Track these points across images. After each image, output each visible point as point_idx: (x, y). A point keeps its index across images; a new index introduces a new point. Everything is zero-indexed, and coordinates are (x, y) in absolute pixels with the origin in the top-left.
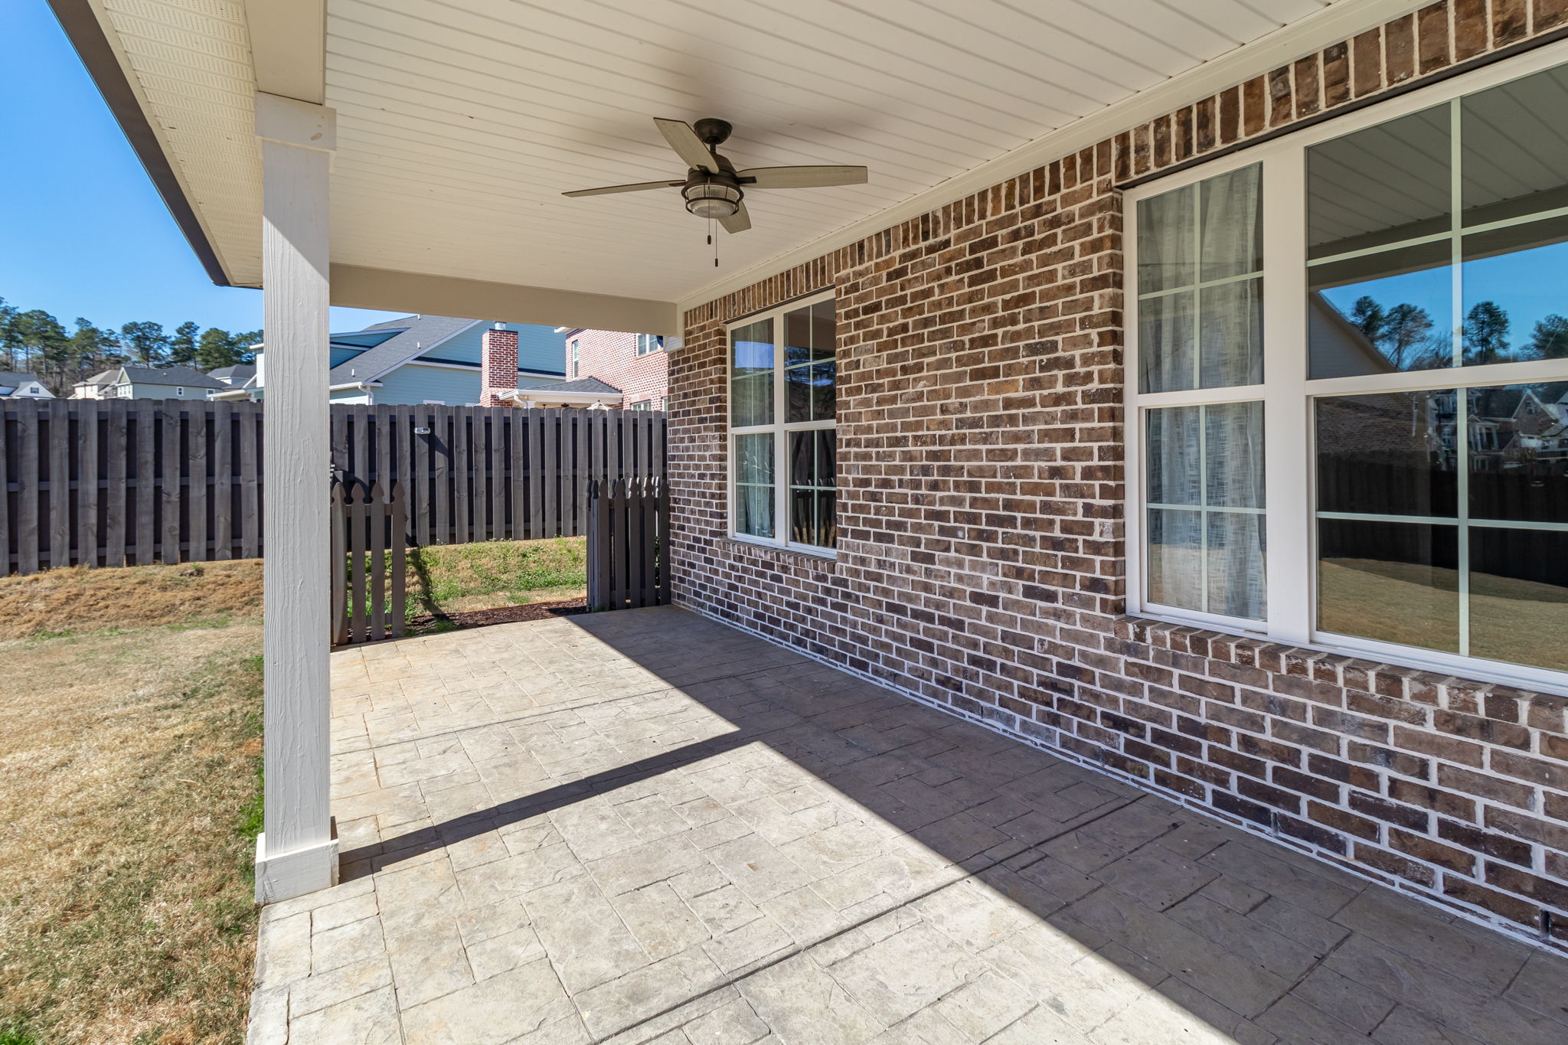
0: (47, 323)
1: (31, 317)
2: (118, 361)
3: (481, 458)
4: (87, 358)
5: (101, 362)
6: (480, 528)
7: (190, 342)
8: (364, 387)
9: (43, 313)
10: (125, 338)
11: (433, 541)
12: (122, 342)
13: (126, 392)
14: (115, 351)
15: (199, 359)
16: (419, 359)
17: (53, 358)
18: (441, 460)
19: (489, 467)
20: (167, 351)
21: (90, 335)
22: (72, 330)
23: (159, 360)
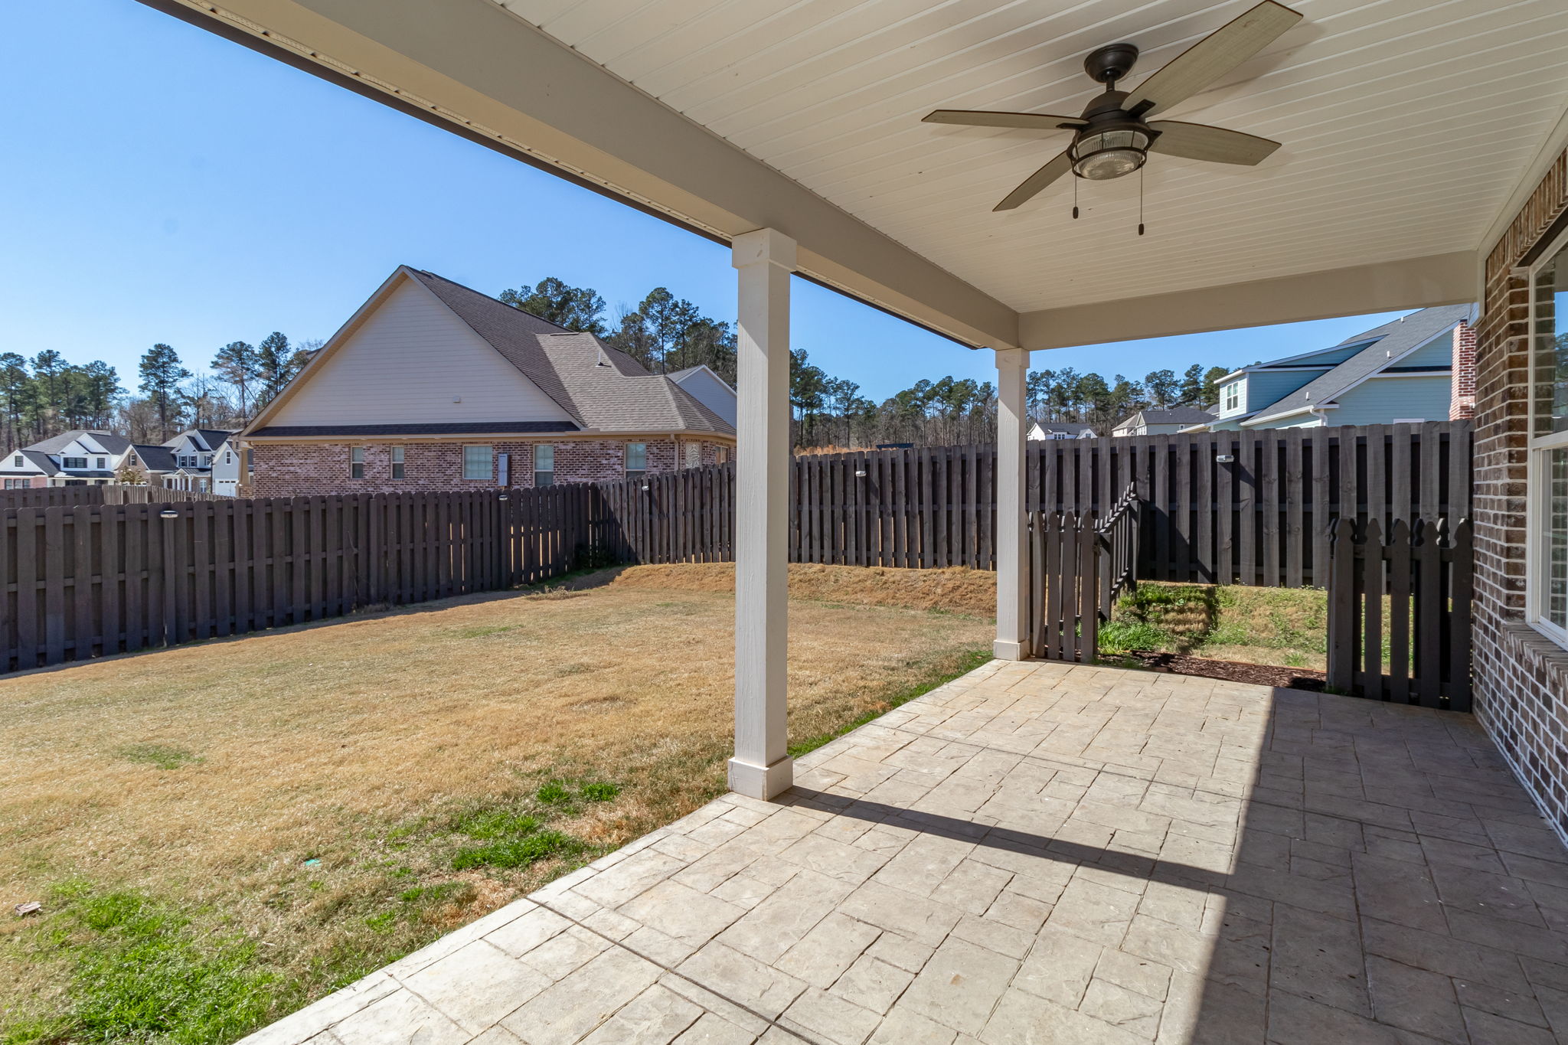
0: (1097, 383)
1: (1089, 380)
2: (1143, 406)
3: (1297, 489)
4: (1122, 406)
5: (1131, 409)
6: (1295, 569)
7: (1196, 382)
8: (1317, 411)
9: (1095, 375)
10: (1147, 386)
11: (1235, 577)
12: (1146, 390)
13: (1142, 431)
14: (1141, 399)
15: (1203, 397)
16: (1388, 370)
17: (1101, 409)
18: (1246, 491)
19: (1307, 498)
20: (1178, 393)
21: (1124, 387)
22: (1112, 386)
23: (1172, 402)
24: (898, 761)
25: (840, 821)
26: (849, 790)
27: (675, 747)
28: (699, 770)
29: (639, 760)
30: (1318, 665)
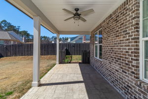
2: (62, 40)
16: (79, 39)
20: (64, 39)
24: (51, 77)
25: (48, 86)
26: (48, 82)
27: (21, 83)
28: (26, 85)
29: (15, 86)
30: (81, 61)
